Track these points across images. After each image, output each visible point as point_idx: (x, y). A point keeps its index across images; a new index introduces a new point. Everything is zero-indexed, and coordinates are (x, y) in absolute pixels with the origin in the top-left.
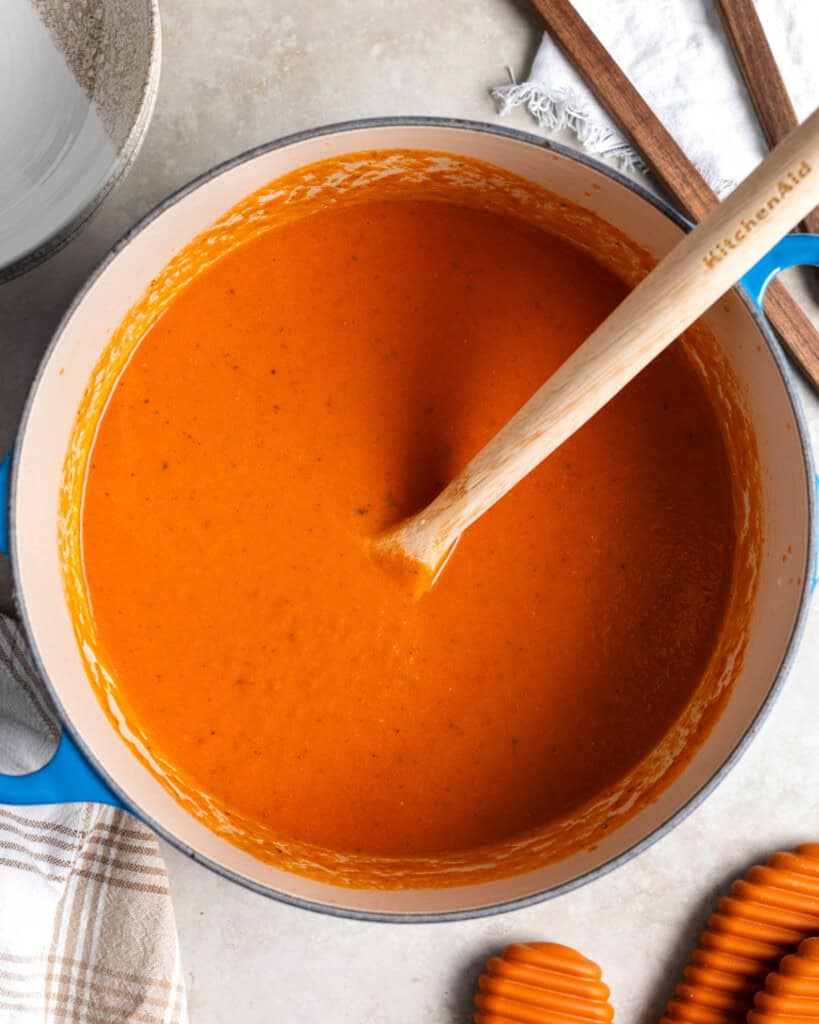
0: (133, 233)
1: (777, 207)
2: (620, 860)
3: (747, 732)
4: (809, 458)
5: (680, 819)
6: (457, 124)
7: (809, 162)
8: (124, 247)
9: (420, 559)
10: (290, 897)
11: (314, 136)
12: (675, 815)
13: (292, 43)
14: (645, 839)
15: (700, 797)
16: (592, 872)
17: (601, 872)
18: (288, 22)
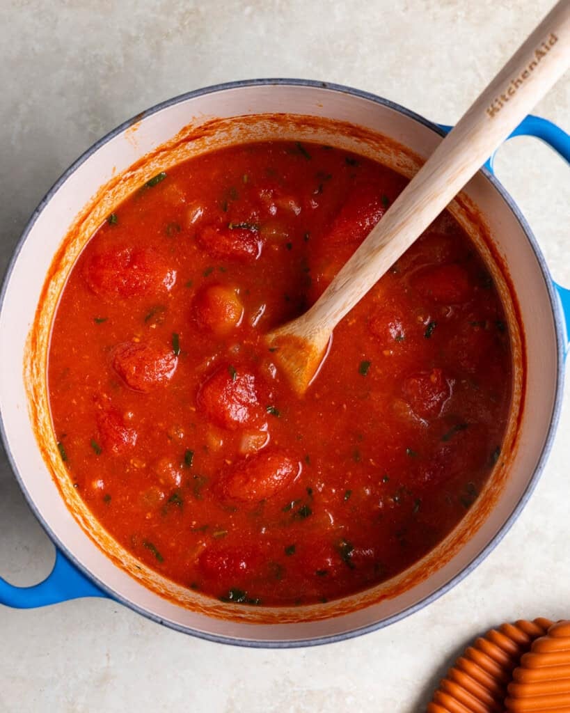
1: (536, 69)
2: (463, 575)
3: (537, 468)
5: (500, 538)
6: (259, 83)
7: (556, 33)
8: (44, 207)
10: (234, 640)
11: (162, 108)
12: (496, 536)
13: (190, 5)
14: (477, 557)
15: (511, 520)
16: (444, 586)
17: (451, 585)
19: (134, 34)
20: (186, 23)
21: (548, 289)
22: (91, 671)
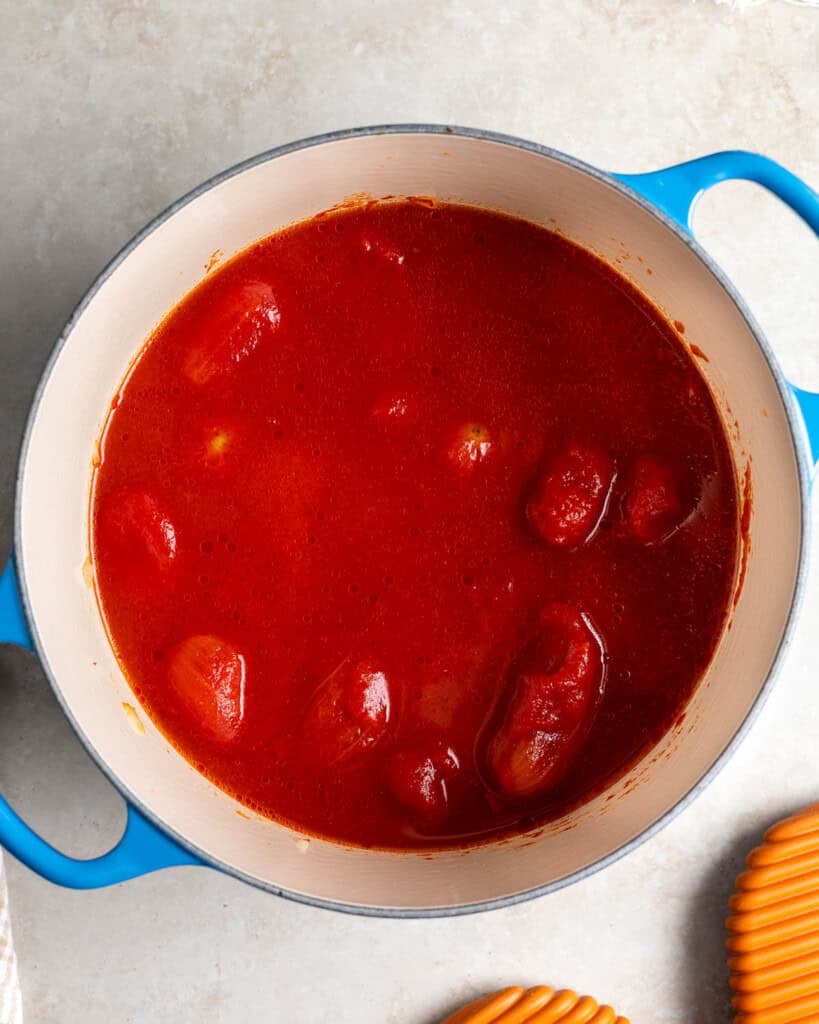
0: (76, 316)
4: (775, 367)
10: (382, 910)
13: (276, 46)
18: (272, 26)
19: (199, 92)
20: (272, 72)
21: (781, 394)
22: (195, 988)
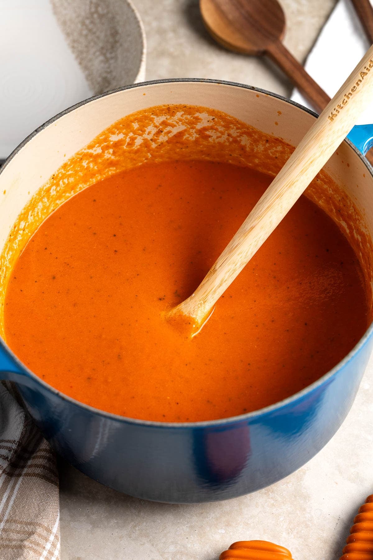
1: (361, 84)
9: (191, 315)
